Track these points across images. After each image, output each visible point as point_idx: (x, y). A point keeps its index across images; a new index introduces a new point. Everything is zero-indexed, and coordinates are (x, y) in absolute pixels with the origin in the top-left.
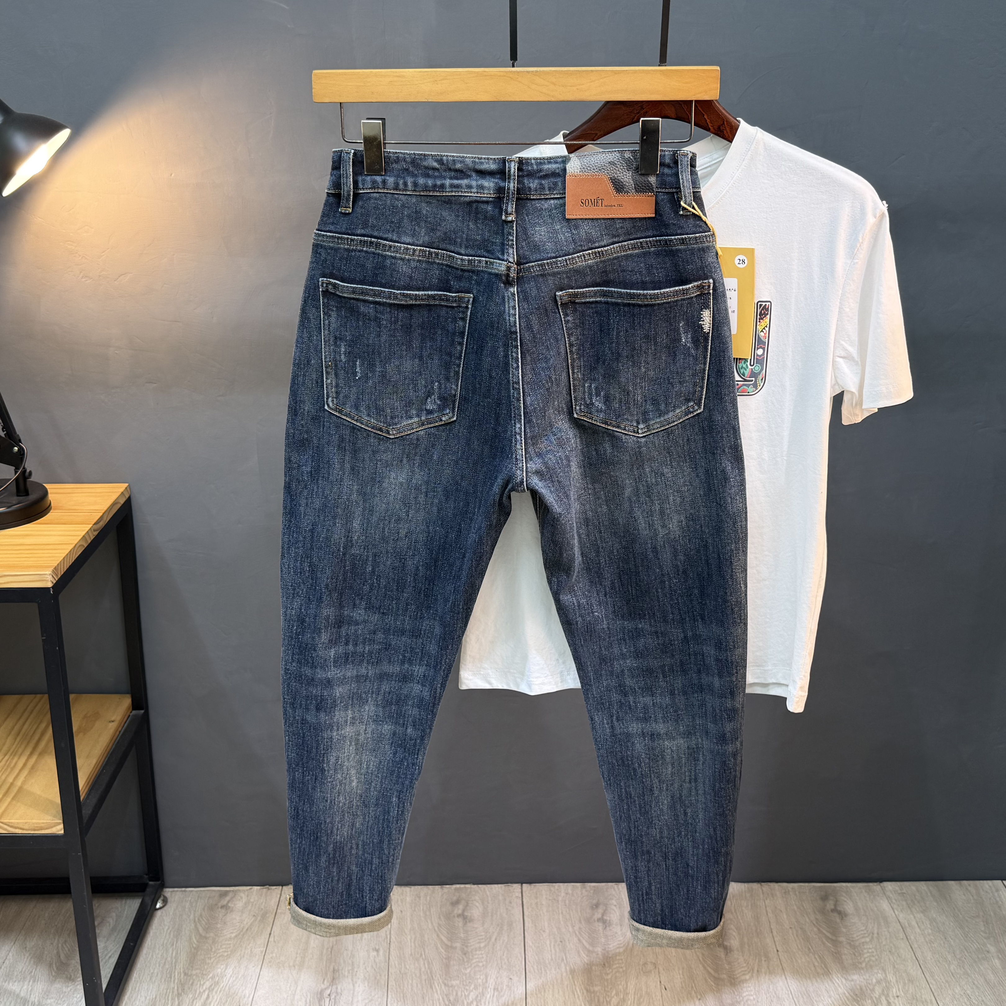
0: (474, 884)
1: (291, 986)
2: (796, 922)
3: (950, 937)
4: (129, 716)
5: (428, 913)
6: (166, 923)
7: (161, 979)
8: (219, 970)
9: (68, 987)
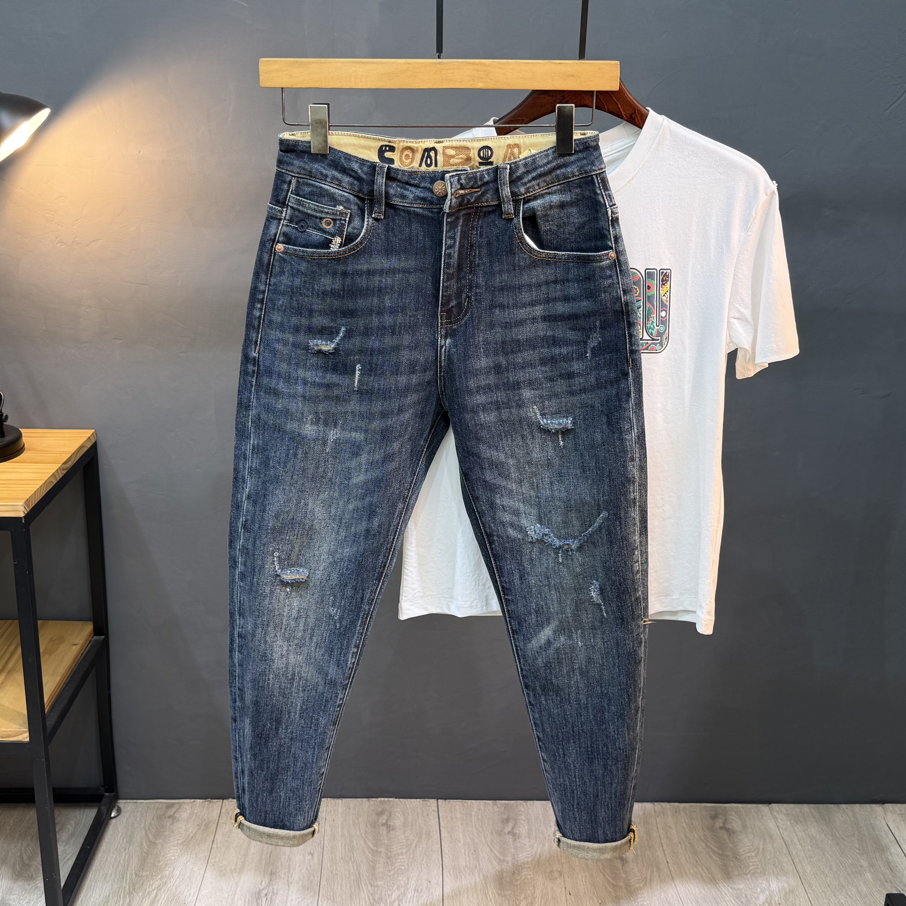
0: (396, 798)
1: (232, 887)
2: (685, 837)
3: (828, 853)
4: (91, 641)
5: (356, 822)
6: (119, 830)
7: (114, 879)
8: (167, 872)
9: (30, 884)
